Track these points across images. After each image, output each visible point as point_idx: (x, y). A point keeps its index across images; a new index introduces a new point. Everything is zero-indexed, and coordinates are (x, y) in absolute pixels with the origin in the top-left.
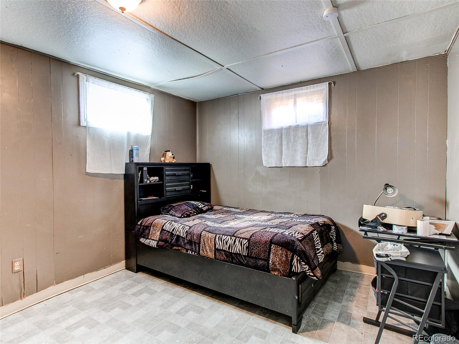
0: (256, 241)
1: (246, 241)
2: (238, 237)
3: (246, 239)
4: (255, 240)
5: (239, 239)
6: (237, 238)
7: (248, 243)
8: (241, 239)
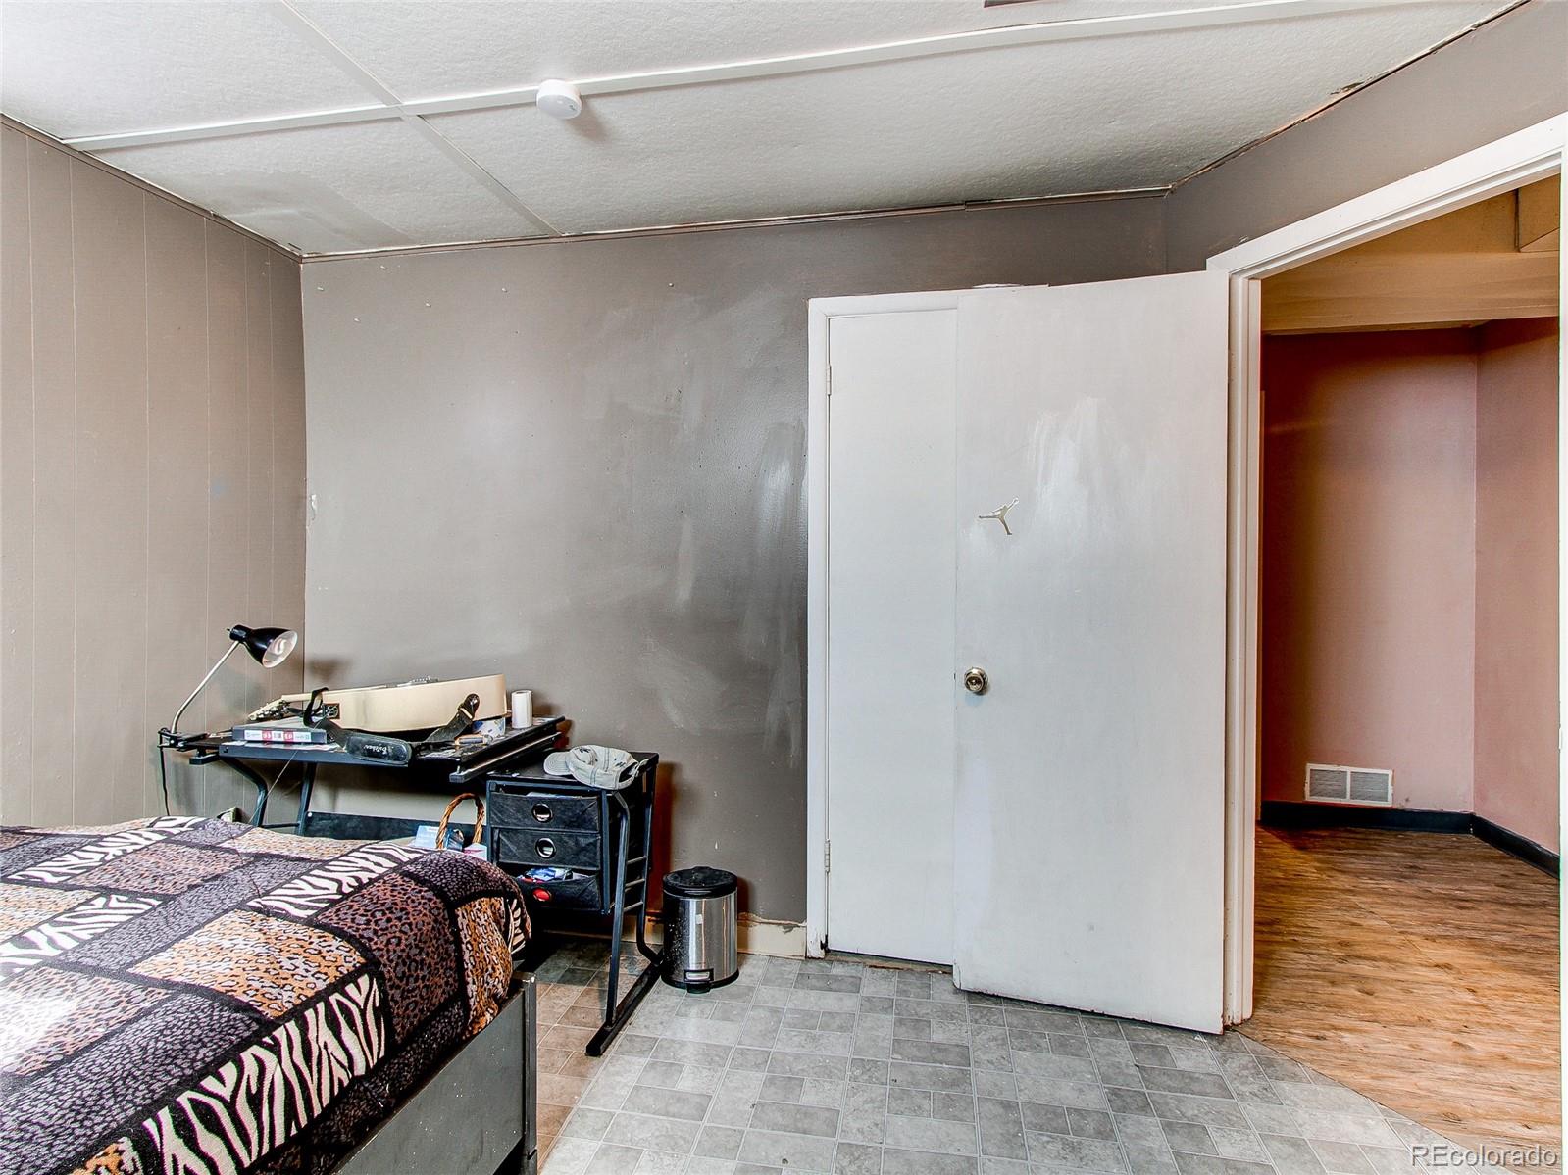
0: (403, 946)
1: (364, 981)
2: (310, 1003)
3: (352, 977)
4: (398, 944)
5: (321, 1006)
6: (309, 1014)
7: (375, 986)
8: (334, 998)
